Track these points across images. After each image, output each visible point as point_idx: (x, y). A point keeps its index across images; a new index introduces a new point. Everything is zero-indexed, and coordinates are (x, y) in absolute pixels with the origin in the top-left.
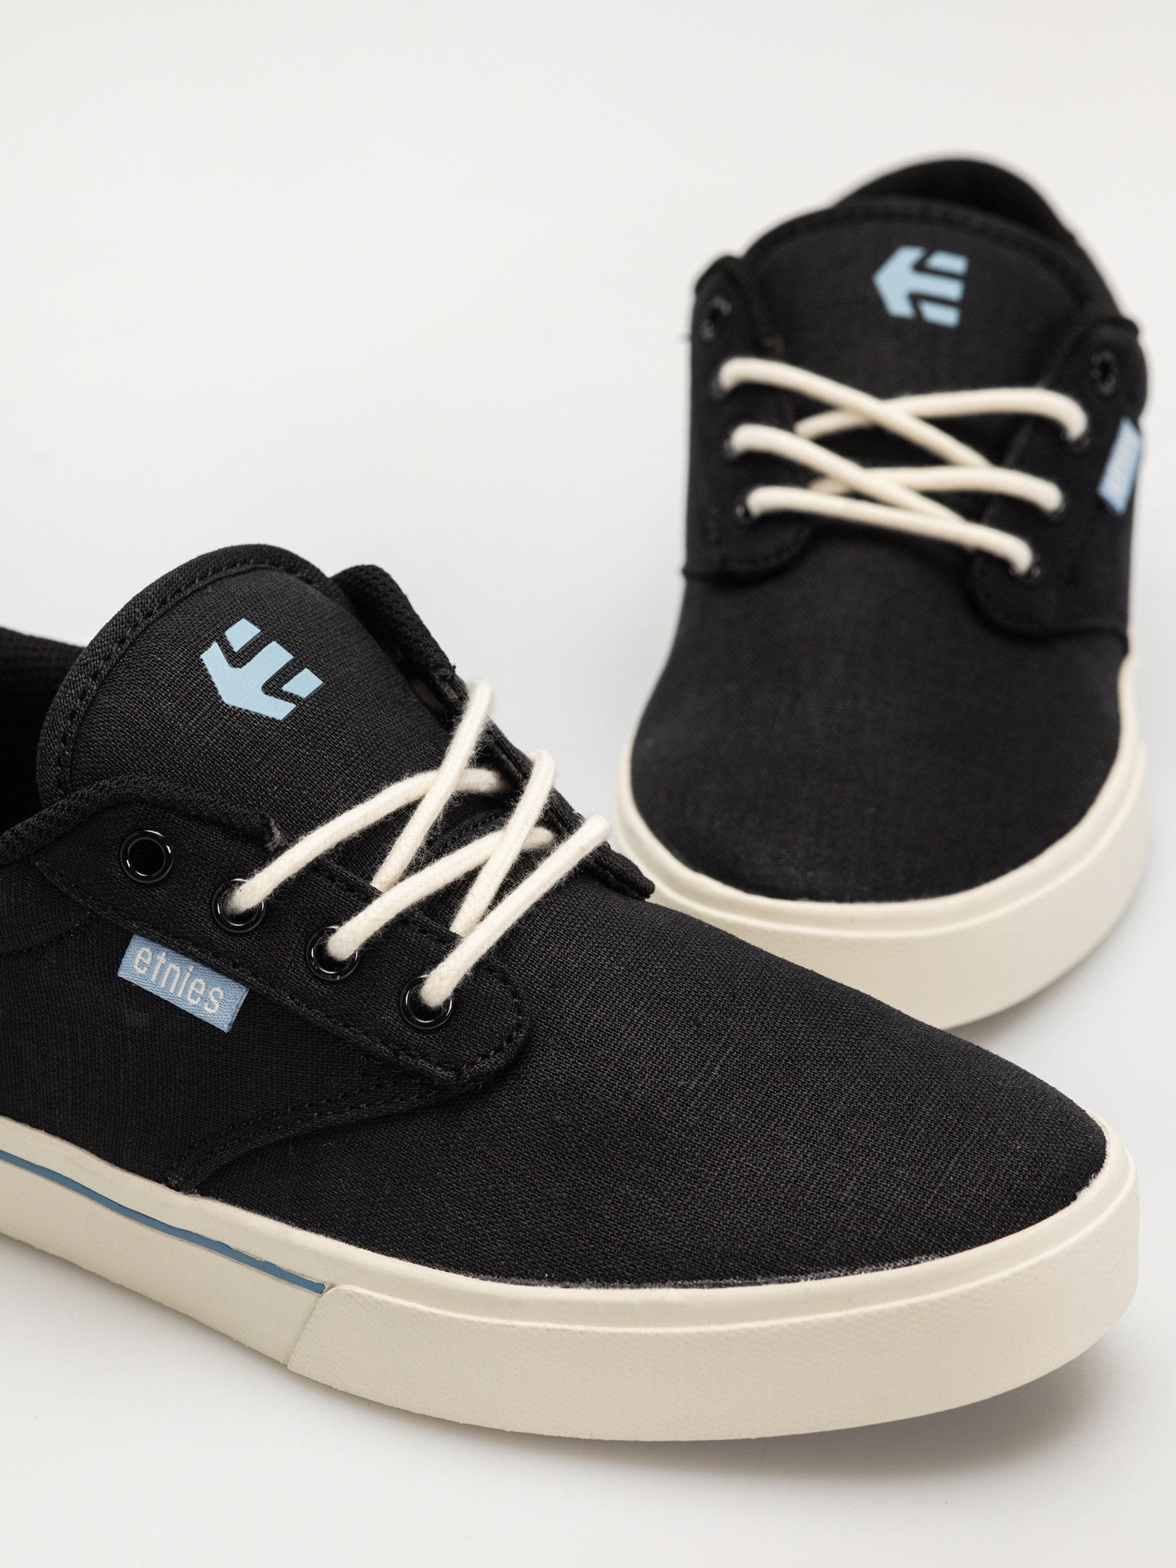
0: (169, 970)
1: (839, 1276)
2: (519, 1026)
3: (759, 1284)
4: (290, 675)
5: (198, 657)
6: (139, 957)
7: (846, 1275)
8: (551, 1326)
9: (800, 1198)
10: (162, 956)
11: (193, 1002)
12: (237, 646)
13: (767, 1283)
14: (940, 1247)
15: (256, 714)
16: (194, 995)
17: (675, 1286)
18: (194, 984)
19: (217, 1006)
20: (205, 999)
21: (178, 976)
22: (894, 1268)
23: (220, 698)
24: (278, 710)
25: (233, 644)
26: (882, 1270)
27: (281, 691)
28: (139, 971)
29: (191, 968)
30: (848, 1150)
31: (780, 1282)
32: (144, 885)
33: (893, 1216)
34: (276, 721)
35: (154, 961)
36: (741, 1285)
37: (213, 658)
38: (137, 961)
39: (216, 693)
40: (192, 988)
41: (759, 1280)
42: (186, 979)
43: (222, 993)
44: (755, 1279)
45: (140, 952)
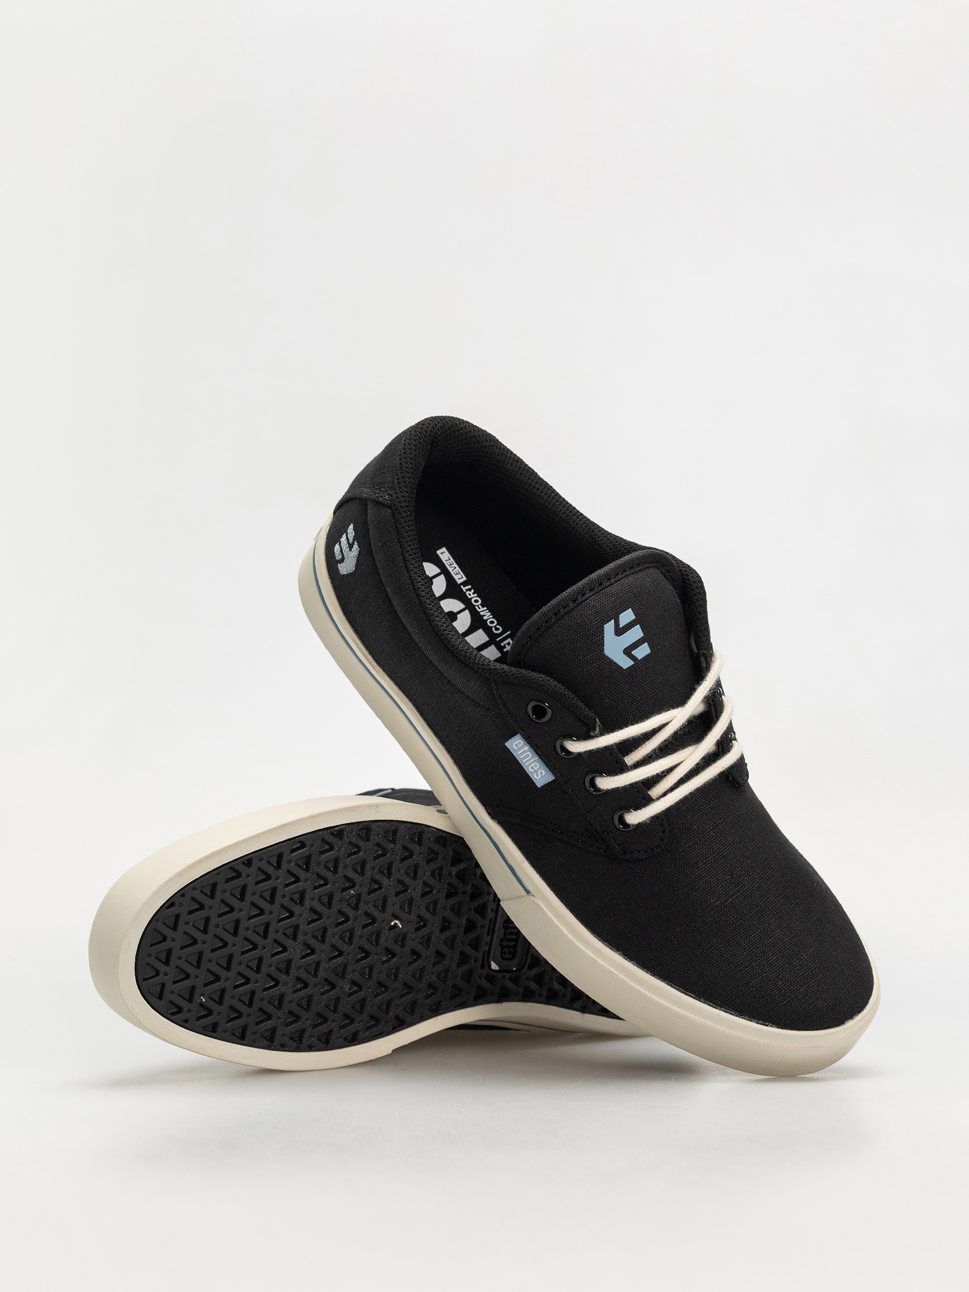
0: (527, 754)
1: (734, 1015)
2: (658, 846)
3: (701, 1002)
4: (639, 645)
5: (603, 625)
6: (517, 742)
7: (736, 1016)
8: (612, 970)
9: (735, 975)
10: (527, 748)
11: (531, 770)
12: (622, 624)
13: (704, 1003)
14: (779, 1023)
15: (615, 663)
16: (532, 768)
17: (668, 984)
18: (534, 764)
19: (540, 777)
20: (536, 772)
21: (529, 758)
22: (757, 1023)
23: (603, 650)
24: (625, 663)
25: (620, 623)
26: (752, 1021)
27: (631, 654)
28: (515, 747)
29: (536, 758)
30: (764, 962)
31: (709, 1005)
32: (533, 720)
33: (767, 1002)
34: (623, 669)
35: (522, 747)
36: (694, 998)
37: (609, 627)
38: (515, 743)
39: (603, 646)
40: (533, 765)
41: (702, 1000)
42: (532, 761)
43: (544, 773)
44: (700, 999)
45: (519, 741)
